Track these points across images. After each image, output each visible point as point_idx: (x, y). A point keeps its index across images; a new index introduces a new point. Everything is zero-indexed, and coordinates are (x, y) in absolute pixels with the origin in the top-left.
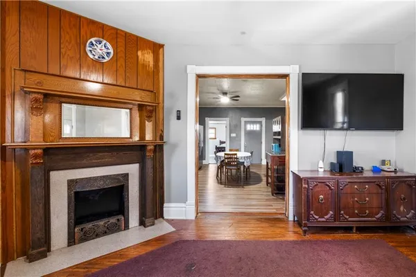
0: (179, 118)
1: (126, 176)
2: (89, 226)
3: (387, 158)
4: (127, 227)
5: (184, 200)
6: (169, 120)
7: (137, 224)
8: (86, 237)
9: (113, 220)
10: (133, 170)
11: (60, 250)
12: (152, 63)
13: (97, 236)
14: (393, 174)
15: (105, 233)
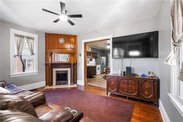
0: (80, 56)
1: (67, 71)
2: (59, 82)
3: (151, 71)
4: (67, 84)
5: (81, 80)
6: (78, 56)
7: (70, 84)
8: (59, 84)
9: (64, 82)
10: (69, 70)
11: (55, 85)
12: (74, 41)
13: (61, 84)
14: (151, 78)
15: (63, 84)
